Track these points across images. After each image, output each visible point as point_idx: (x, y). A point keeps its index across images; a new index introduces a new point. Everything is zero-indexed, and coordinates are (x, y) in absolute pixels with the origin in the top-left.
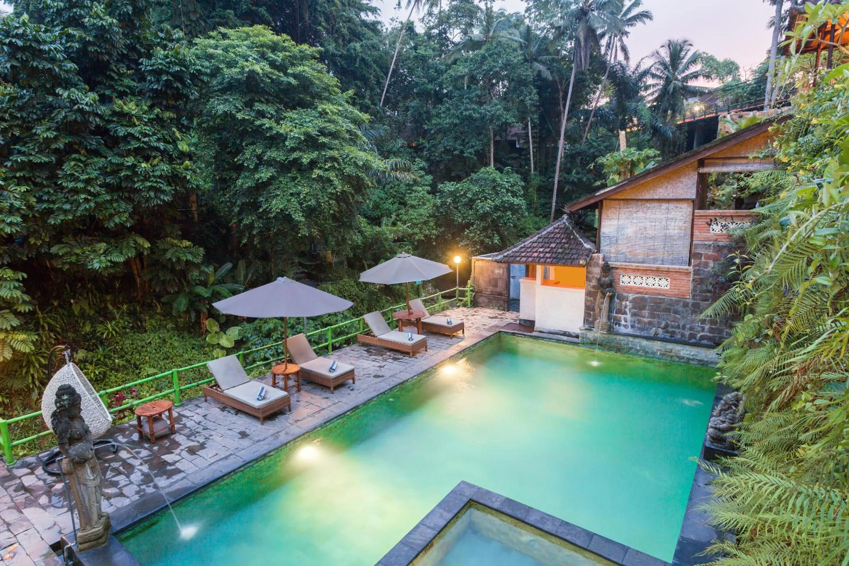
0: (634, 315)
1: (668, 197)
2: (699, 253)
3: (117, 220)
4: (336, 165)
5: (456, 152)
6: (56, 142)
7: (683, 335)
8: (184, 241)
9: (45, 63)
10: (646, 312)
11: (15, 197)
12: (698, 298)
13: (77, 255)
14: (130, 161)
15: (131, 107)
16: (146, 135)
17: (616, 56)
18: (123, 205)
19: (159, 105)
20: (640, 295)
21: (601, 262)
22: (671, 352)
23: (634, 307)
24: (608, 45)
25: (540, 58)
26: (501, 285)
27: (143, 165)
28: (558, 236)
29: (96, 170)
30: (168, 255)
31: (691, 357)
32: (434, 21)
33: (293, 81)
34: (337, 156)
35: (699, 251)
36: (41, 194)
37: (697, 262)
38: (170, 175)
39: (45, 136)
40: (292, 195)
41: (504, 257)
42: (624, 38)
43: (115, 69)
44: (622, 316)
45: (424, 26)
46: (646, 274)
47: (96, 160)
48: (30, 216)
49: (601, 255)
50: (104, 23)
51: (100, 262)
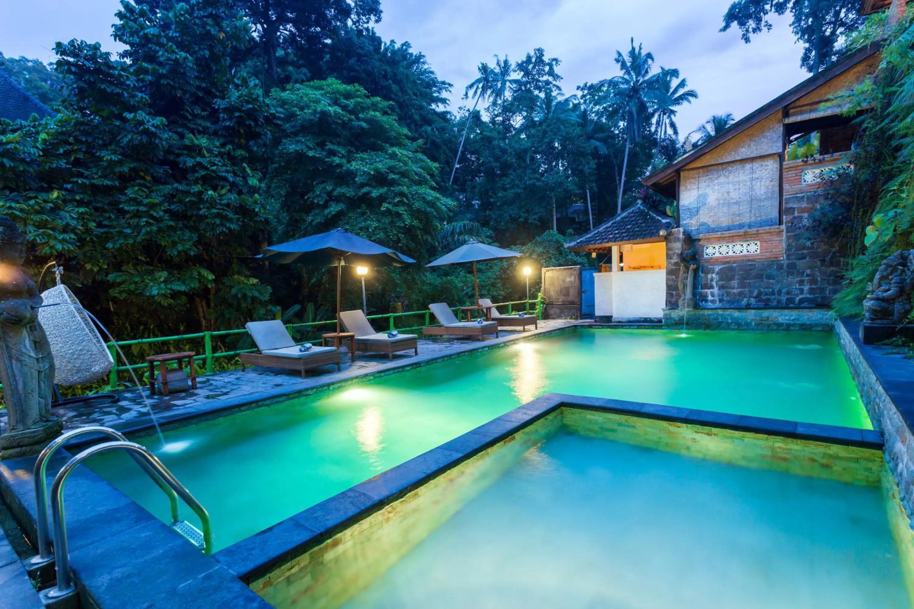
0: (721, 287)
1: (752, 156)
2: (791, 208)
3: (180, 248)
4: (405, 200)
5: (521, 219)
6: (120, 166)
7: (779, 302)
8: (251, 279)
9: (113, 87)
10: (735, 283)
11: (71, 216)
12: (793, 257)
13: (136, 283)
14: (197, 188)
15: (203, 141)
16: (215, 164)
17: (666, 131)
18: (187, 234)
19: (232, 142)
20: (727, 265)
21: (681, 236)
22: (768, 319)
23: (721, 279)
24: (658, 123)
25: (596, 136)
26: (573, 293)
27: (210, 192)
28: (633, 219)
29: (161, 196)
30: (234, 291)
31: (791, 322)
32: (498, 110)
33: (364, 125)
34: (407, 192)
35: (791, 205)
36: (101, 219)
37: (790, 217)
38: (238, 205)
39: (109, 158)
40: (361, 229)
41: (578, 243)
42: (673, 117)
43: (189, 110)
44: (709, 291)
45: (489, 114)
46: (733, 242)
47: (161, 187)
48: (88, 239)
49: (681, 229)
50: (178, 57)
51: (160, 289)
